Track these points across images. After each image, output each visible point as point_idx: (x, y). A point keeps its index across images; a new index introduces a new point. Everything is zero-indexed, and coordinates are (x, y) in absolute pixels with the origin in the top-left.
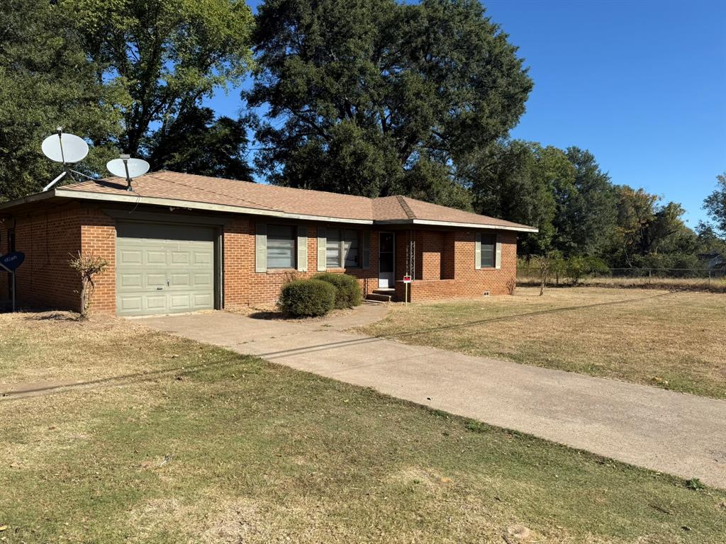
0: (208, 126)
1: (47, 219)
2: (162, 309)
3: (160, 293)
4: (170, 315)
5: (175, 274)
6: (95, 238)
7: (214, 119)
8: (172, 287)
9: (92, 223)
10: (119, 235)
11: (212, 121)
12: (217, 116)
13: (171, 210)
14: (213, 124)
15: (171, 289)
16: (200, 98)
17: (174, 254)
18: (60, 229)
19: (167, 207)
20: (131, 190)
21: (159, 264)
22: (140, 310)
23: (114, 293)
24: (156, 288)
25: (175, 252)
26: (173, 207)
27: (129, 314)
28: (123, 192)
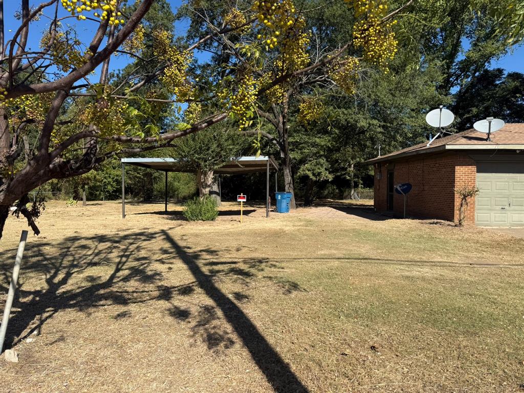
0: (498, 82)
1: (423, 163)
2: (504, 222)
3: (504, 211)
4: (512, 227)
5: (515, 198)
6: (463, 174)
7: (504, 76)
8: (512, 207)
9: (462, 164)
10: (478, 172)
11: (501, 78)
12: (506, 73)
13: (518, 152)
14: (503, 80)
15: (511, 209)
16: (489, 62)
17: (515, 183)
18: (435, 169)
19: (515, 150)
20: (490, 141)
21: (503, 191)
22: (489, 222)
23: (474, 210)
24: (501, 207)
25: (516, 182)
26: (519, 150)
27: (482, 225)
28: (484, 142)
